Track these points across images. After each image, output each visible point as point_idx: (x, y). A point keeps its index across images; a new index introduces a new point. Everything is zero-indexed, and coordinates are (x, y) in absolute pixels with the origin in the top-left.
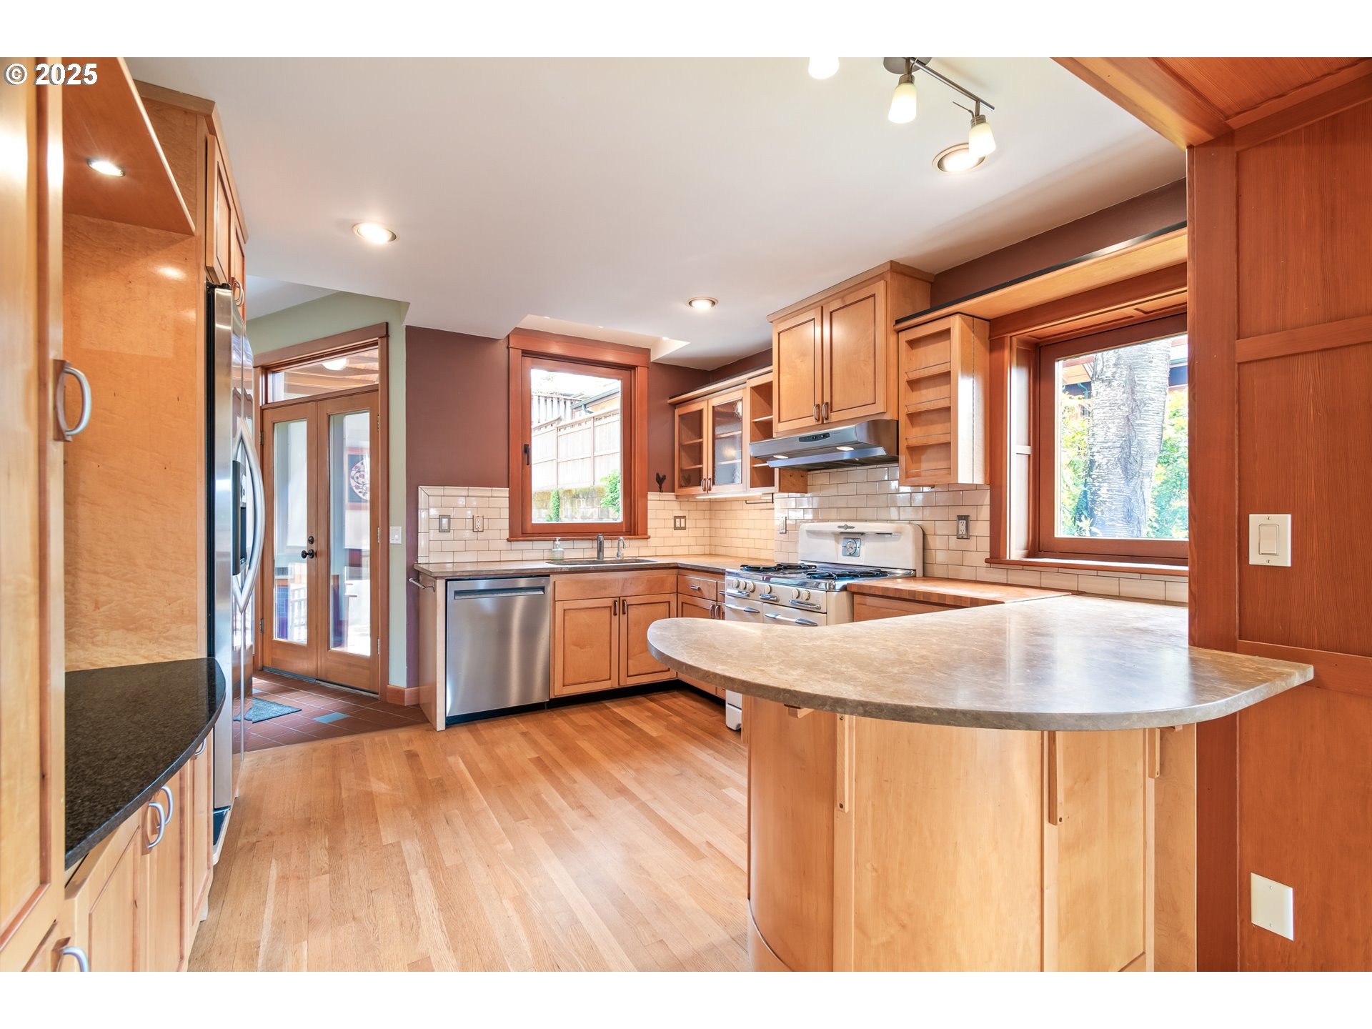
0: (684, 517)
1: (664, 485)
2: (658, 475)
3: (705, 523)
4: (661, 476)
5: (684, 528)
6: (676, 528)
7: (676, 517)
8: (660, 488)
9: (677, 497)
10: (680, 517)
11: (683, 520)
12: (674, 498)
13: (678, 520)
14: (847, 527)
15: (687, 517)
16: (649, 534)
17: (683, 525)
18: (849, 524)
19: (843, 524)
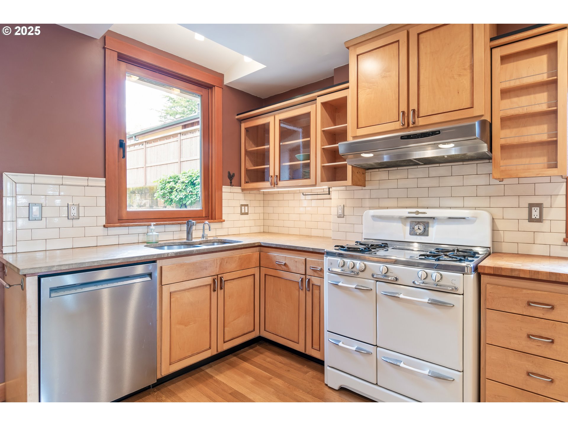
0: (247, 205)
1: (233, 181)
2: (229, 173)
3: (260, 210)
4: (231, 175)
5: (247, 214)
6: (242, 214)
7: (242, 205)
8: (231, 183)
9: (243, 190)
10: (245, 205)
11: (246, 207)
12: (240, 191)
13: (243, 207)
14: (418, 213)
15: (249, 206)
16: (223, 219)
17: (246, 211)
18: (420, 210)
19: (414, 210)
